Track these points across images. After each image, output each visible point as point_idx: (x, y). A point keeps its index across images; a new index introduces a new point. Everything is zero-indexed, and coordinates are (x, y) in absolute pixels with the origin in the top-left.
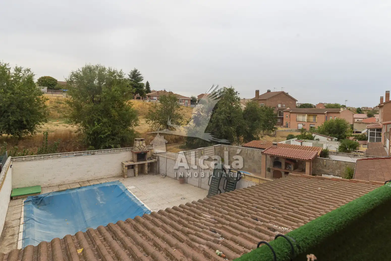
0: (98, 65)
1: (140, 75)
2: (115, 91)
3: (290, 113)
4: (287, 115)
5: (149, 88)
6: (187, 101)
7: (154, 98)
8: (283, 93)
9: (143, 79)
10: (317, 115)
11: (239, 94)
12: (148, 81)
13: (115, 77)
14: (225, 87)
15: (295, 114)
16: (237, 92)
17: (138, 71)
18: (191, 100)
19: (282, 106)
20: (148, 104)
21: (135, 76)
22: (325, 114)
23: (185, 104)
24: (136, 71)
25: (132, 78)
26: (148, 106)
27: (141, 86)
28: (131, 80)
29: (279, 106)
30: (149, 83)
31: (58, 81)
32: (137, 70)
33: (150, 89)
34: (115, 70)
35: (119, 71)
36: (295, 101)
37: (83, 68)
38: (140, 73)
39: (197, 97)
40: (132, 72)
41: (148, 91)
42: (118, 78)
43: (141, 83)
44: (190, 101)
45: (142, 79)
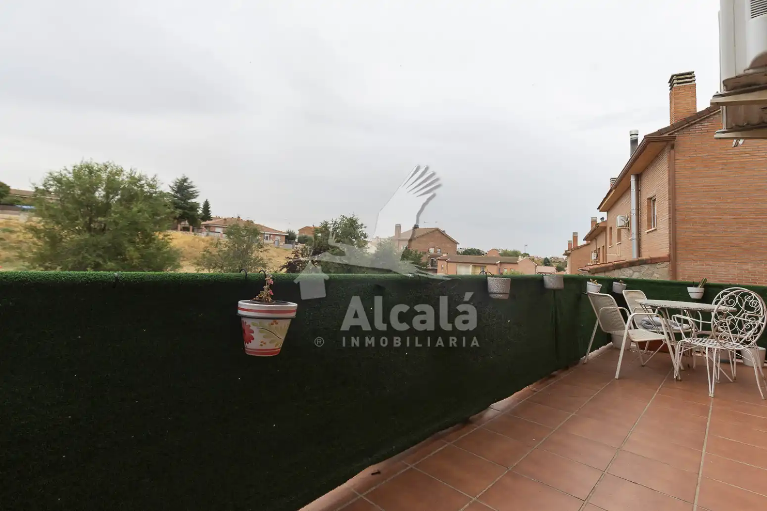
0: (107, 164)
1: (192, 187)
2: (139, 212)
3: (448, 262)
4: (443, 266)
5: (209, 211)
6: (278, 238)
7: (217, 230)
8: (437, 230)
9: (197, 196)
10: (486, 266)
11: (365, 227)
12: (207, 200)
13: (142, 186)
14: (343, 216)
15: (455, 264)
16: (362, 225)
17: (189, 181)
18: (286, 236)
19: (435, 252)
20: (203, 241)
21: (183, 189)
22: (496, 265)
23: (274, 243)
24: (185, 180)
25: (177, 192)
26: (203, 243)
27: (194, 207)
28: (174, 196)
29: (432, 250)
30: (210, 203)
31: (12, 188)
32: (187, 179)
33: (211, 214)
34: (143, 174)
35: (150, 177)
36: (455, 243)
37: (74, 167)
38: (193, 184)
39: (297, 232)
40: (178, 181)
41: (207, 216)
42: (146, 189)
43: (192, 203)
44: (284, 238)
45: (196, 194)
